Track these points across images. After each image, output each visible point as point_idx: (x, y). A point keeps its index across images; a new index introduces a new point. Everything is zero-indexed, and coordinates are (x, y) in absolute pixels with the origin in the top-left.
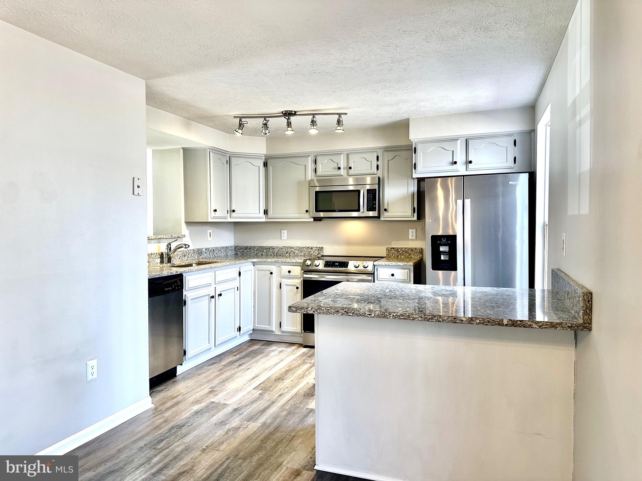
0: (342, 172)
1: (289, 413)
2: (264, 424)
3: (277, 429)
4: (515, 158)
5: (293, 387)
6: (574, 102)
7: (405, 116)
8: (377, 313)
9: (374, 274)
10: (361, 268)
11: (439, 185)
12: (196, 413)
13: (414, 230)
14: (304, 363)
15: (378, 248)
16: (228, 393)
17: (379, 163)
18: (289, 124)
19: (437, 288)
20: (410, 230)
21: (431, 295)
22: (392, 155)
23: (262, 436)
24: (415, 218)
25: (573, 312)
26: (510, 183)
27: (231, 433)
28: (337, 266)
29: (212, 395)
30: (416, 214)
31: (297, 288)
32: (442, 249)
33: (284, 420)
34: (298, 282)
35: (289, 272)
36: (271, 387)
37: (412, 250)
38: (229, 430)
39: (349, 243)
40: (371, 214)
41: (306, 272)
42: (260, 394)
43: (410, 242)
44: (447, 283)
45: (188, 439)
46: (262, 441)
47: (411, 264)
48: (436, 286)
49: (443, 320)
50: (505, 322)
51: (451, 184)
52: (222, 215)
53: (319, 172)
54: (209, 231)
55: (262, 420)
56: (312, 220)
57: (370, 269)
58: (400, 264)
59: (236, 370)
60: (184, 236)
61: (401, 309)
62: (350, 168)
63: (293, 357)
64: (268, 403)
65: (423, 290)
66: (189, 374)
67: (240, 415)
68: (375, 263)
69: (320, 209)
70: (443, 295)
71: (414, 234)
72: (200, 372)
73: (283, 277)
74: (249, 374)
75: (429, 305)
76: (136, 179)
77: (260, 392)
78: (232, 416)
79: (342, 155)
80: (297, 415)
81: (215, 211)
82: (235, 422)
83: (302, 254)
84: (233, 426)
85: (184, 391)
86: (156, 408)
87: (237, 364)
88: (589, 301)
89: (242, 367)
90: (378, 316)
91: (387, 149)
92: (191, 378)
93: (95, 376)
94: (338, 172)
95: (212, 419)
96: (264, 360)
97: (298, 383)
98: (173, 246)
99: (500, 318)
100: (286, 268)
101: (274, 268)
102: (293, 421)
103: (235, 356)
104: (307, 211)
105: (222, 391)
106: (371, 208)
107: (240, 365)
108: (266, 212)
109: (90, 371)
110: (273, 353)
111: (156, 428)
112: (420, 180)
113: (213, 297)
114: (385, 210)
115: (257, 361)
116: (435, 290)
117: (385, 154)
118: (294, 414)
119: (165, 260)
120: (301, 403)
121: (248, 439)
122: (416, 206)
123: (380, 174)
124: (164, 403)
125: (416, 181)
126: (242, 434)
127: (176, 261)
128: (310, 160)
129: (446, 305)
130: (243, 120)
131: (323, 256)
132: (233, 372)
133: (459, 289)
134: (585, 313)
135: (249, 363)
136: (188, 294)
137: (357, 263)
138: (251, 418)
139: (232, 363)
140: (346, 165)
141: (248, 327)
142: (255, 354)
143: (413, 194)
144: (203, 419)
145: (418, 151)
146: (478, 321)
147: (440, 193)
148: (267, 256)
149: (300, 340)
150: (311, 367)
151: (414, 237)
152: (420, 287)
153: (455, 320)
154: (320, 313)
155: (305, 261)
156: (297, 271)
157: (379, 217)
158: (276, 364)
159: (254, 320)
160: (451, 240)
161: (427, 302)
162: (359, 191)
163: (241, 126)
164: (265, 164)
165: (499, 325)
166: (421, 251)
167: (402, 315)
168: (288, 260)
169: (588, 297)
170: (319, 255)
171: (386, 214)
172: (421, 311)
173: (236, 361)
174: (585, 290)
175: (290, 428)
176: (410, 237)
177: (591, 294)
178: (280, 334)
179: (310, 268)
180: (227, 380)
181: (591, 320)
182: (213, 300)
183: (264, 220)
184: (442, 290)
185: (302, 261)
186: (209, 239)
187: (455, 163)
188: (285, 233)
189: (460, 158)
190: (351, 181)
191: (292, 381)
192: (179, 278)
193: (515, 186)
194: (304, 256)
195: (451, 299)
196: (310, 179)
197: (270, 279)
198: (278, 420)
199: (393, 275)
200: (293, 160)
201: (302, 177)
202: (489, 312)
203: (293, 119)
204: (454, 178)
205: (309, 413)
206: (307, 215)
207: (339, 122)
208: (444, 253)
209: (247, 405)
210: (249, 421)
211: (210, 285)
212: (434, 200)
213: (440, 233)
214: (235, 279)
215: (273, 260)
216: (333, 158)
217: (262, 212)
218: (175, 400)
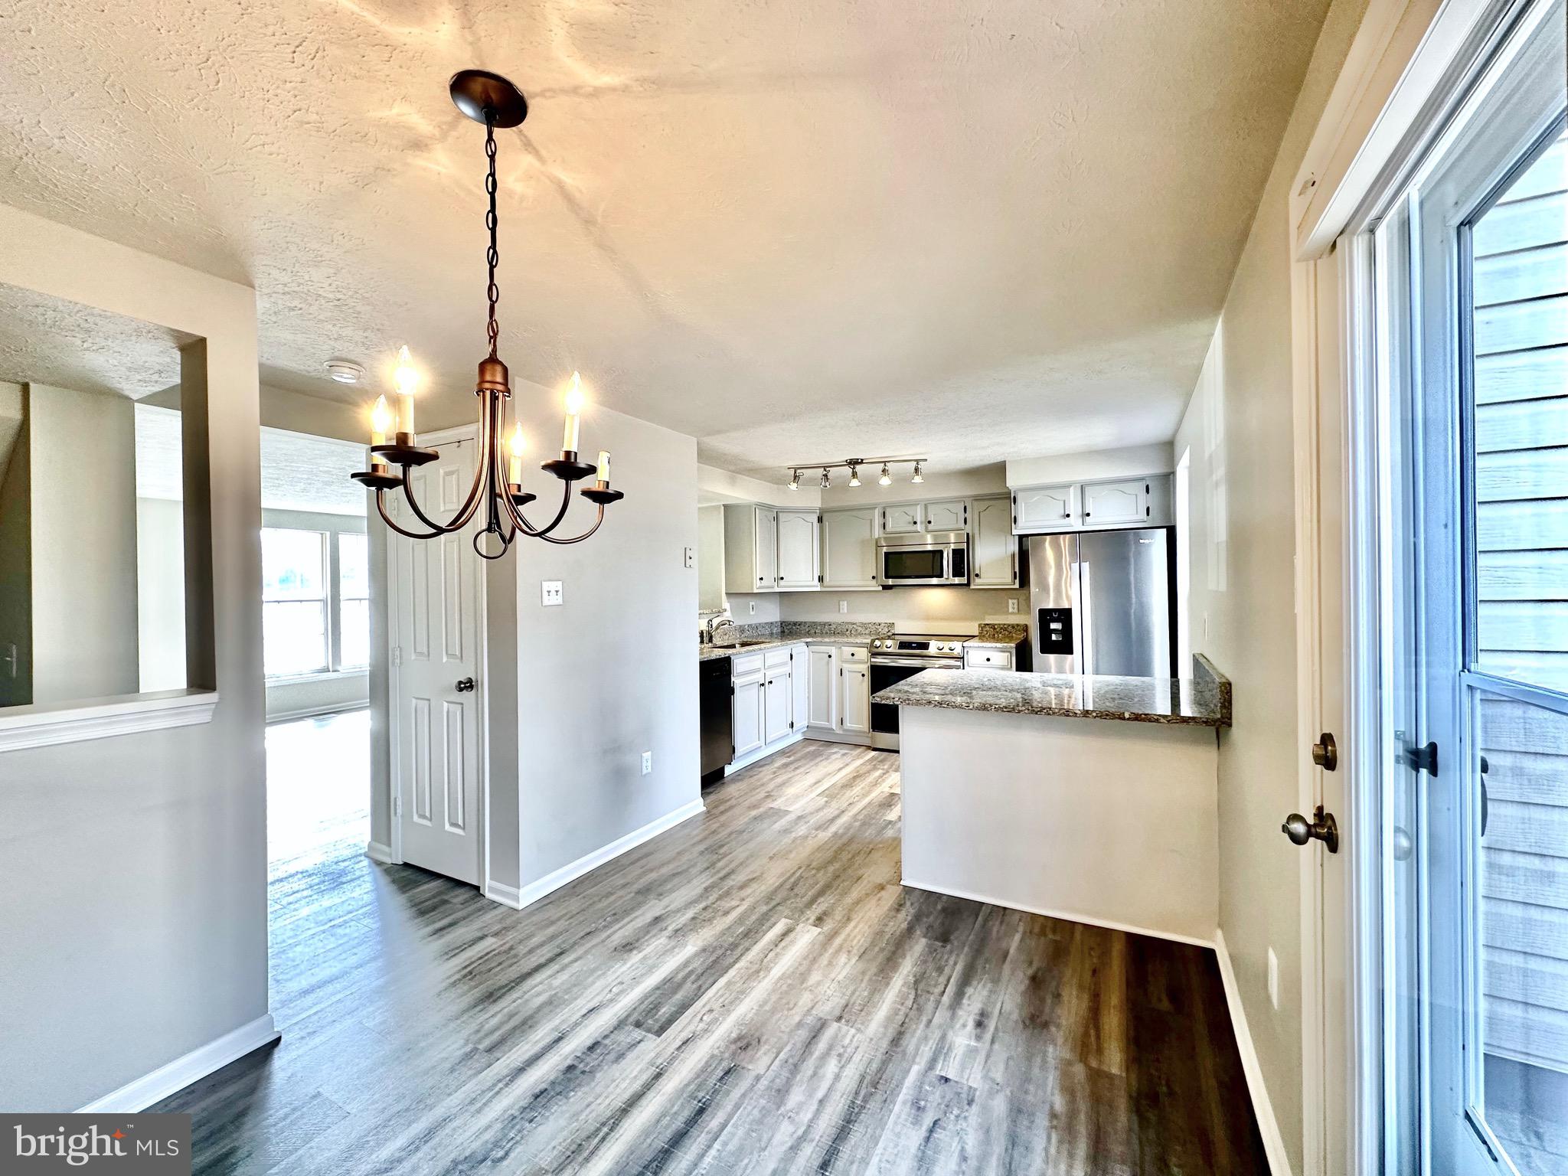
0: (919, 527)
1: (864, 824)
2: (836, 833)
3: (851, 841)
4: (1148, 509)
5: (865, 795)
6: (1211, 456)
7: (1000, 459)
8: (976, 705)
9: (963, 658)
10: (946, 650)
11: (1047, 544)
12: (755, 818)
13: (1015, 601)
14: (875, 768)
15: (967, 624)
16: (787, 799)
17: (966, 515)
18: (854, 475)
19: (1046, 676)
20: (1010, 601)
21: (1039, 685)
22: (983, 505)
23: (835, 848)
24: (1017, 586)
25: (1212, 706)
26: (1141, 541)
27: (799, 841)
28: (914, 648)
29: (769, 800)
30: (1017, 581)
31: (863, 675)
32: (1053, 626)
33: (859, 830)
34: (865, 668)
35: (853, 655)
36: (838, 794)
37: (1013, 627)
38: (795, 839)
39: (928, 617)
40: (957, 580)
41: (874, 655)
42: (827, 802)
43: (1010, 617)
44: (1061, 670)
45: (751, 845)
46: (836, 852)
47: (1013, 645)
48: (1045, 674)
49: (1054, 713)
50: (1127, 715)
51: (1065, 542)
52: (769, 585)
53: (889, 527)
54: (751, 604)
55: (833, 829)
56: (881, 588)
57: (958, 651)
58: (999, 645)
59: (793, 774)
60: (725, 610)
61: (1003, 700)
62: (930, 522)
63: (860, 762)
64: (837, 812)
65: (1029, 678)
66: (739, 776)
67: (806, 823)
68: (965, 644)
69: (890, 574)
70: (1055, 686)
71: (1016, 606)
72: (751, 773)
73: (846, 662)
74: (810, 779)
75: (1037, 696)
76: (688, 550)
77: (826, 799)
78: (797, 824)
79: (919, 507)
80: (873, 827)
81: (761, 579)
82: (802, 830)
83: (867, 632)
84: (800, 834)
85: (736, 794)
86: (708, 812)
87: (792, 767)
88: (1227, 693)
89: (798, 771)
90: (977, 708)
91: (978, 498)
92: (742, 780)
93: (650, 770)
94: (912, 528)
95: (774, 826)
96: (824, 763)
97: (869, 792)
98: (715, 623)
99: (1122, 711)
100: (848, 650)
101: (833, 650)
102: (870, 832)
103: (789, 757)
104: (874, 578)
105: (780, 796)
106: (958, 571)
107: (796, 768)
108: (821, 579)
109: (644, 764)
110: (834, 757)
111: (713, 832)
112: (1022, 538)
113: (763, 685)
114: (977, 575)
115: (816, 765)
116: (1044, 679)
117: (975, 503)
118: (870, 825)
119: (706, 639)
120: (876, 813)
121: (819, 849)
122: (1017, 570)
123: (968, 529)
124: (716, 807)
125: (1017, 537)
126: (811, 844)
127: (717, 641)
128: (877, 513)
129: (1057, 696)
130: (798, 471)
131: (894, 634)
132: (790, 776)
133: (1076, 678)
134: (1223, 706)
135: (807, 766)
136: (737, 681)
137: (941, 644)
138: (820, 827)
139: (786, 765)
140: (923, 519)
141: (801, 724)
142: (814, 756)
143: (1013, 556)
144: (765, 826)
145: (1019, 500)
146: (1094, 714)
147: (1049, 553)
148: (822, 634)
149: (868, 742)
150: (884, 774)
151: (1016, 610)
152: (1026, 675)
153: (1067, 713)
154: (909, 704)
155: (873, 641)
156: (863, 653)
157: (968, 584)
158: (840, 769)
159: (809, 715)
160: (1065, 615)
161: (1034, 693)
162: (941, 552)
163: (796, 478)
164: (820, 520)
165: (1120, 718)
166: (1026, 628)
167: (1006, 708)
168: (851, 640)
169: (1227, 688)
170: (889, 634)
171: (978, 580)
172: (1027, 702)
173: (791, 763)
174: (1224, 680)
175: (867, 841)
176: (1011, 610)
177: (1230, 684)
178: (841, 732)
179: (880, 650)
180: (783, 784)
181: (1231, 714)
182: (763, 688)
183: (818, 589)
184: (1053, 679)
185: (869, 641)
186: (752, 613)
187: (1068, 516)
188: (844, 605)
189: (1074, 509)
190: (929, 539)
191: (862, 788)
192: (727, 661)
193: (1149, 545)
194: (870, 634)
195: (1066, 692)
196: (877, 537)
197: (828, 663)
198: (852, 831)
199: (988, 660)
200: (854, 513)
201: (867, 535)
202: (1108, 704)
203: (858, 468)
204: (1068, 536)
205: (887, 825)
206: (874, 582)
207: (916, 470)
208: (1055, 631)
209: (812, 813)
210: (817, 829)
211: (758, 670)
212: (1042, 561)
213: (1051, 606)
214: (785, 664)
215: (832, 640)
216: (906, 509)
217: (816, 579)
218: (728, 804)
